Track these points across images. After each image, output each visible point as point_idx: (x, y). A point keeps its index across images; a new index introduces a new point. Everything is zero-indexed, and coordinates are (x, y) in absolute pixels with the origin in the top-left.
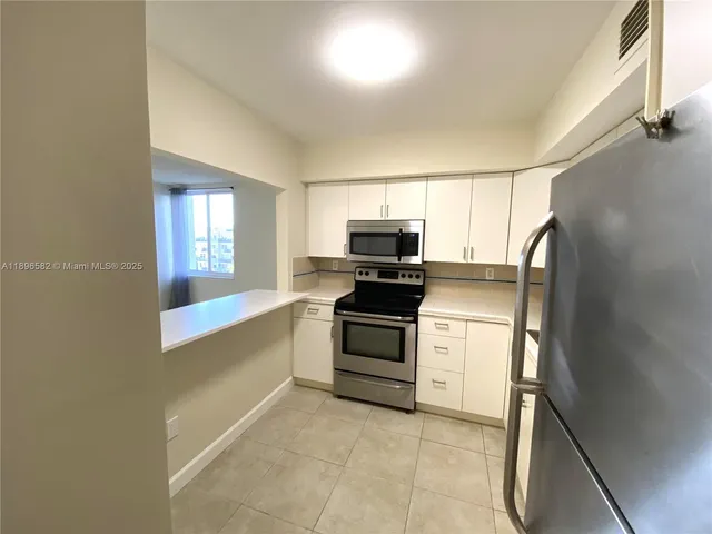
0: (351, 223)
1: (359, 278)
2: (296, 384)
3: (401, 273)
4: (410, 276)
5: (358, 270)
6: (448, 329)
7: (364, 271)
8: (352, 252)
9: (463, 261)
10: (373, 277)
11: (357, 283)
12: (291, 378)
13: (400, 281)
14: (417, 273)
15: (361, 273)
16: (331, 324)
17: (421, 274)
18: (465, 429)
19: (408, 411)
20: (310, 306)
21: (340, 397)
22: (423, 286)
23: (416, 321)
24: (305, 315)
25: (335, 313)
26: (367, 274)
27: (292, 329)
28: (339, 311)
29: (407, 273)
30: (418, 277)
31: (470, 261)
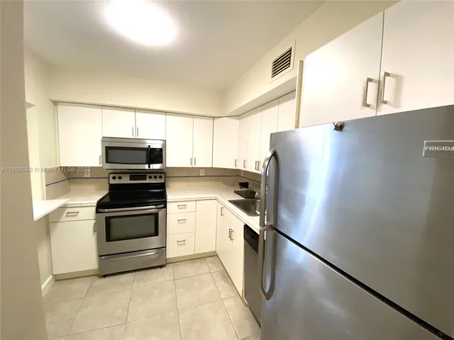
0: (105, 139)
1: (112, 182)
2: (56, 280)
3: (148, 175)
4: (155, 177)
5: (111, 176)
6: (185, 208)
7: (117, 176)
8: (107, 162)
9: (190, 166)
10: (126, 180)
11: (111, 185)
12: (51, 277)
13: (148, 181)
14: (160, 175)
15: (114, 178)
16: (93, 222)
17: (163, 175)
18: (197, 264)
19: (161, 267)
20: (68, 210)
21: (105, 276)
22: (165, 183)
23: (165, 207)
24: (64, 218)
25: (97, 212)
26: (120, 178)
27: (48, 234)
28: (100, 210)
29: (153, 175)
30: (160, 177)
31: (194, 166)
